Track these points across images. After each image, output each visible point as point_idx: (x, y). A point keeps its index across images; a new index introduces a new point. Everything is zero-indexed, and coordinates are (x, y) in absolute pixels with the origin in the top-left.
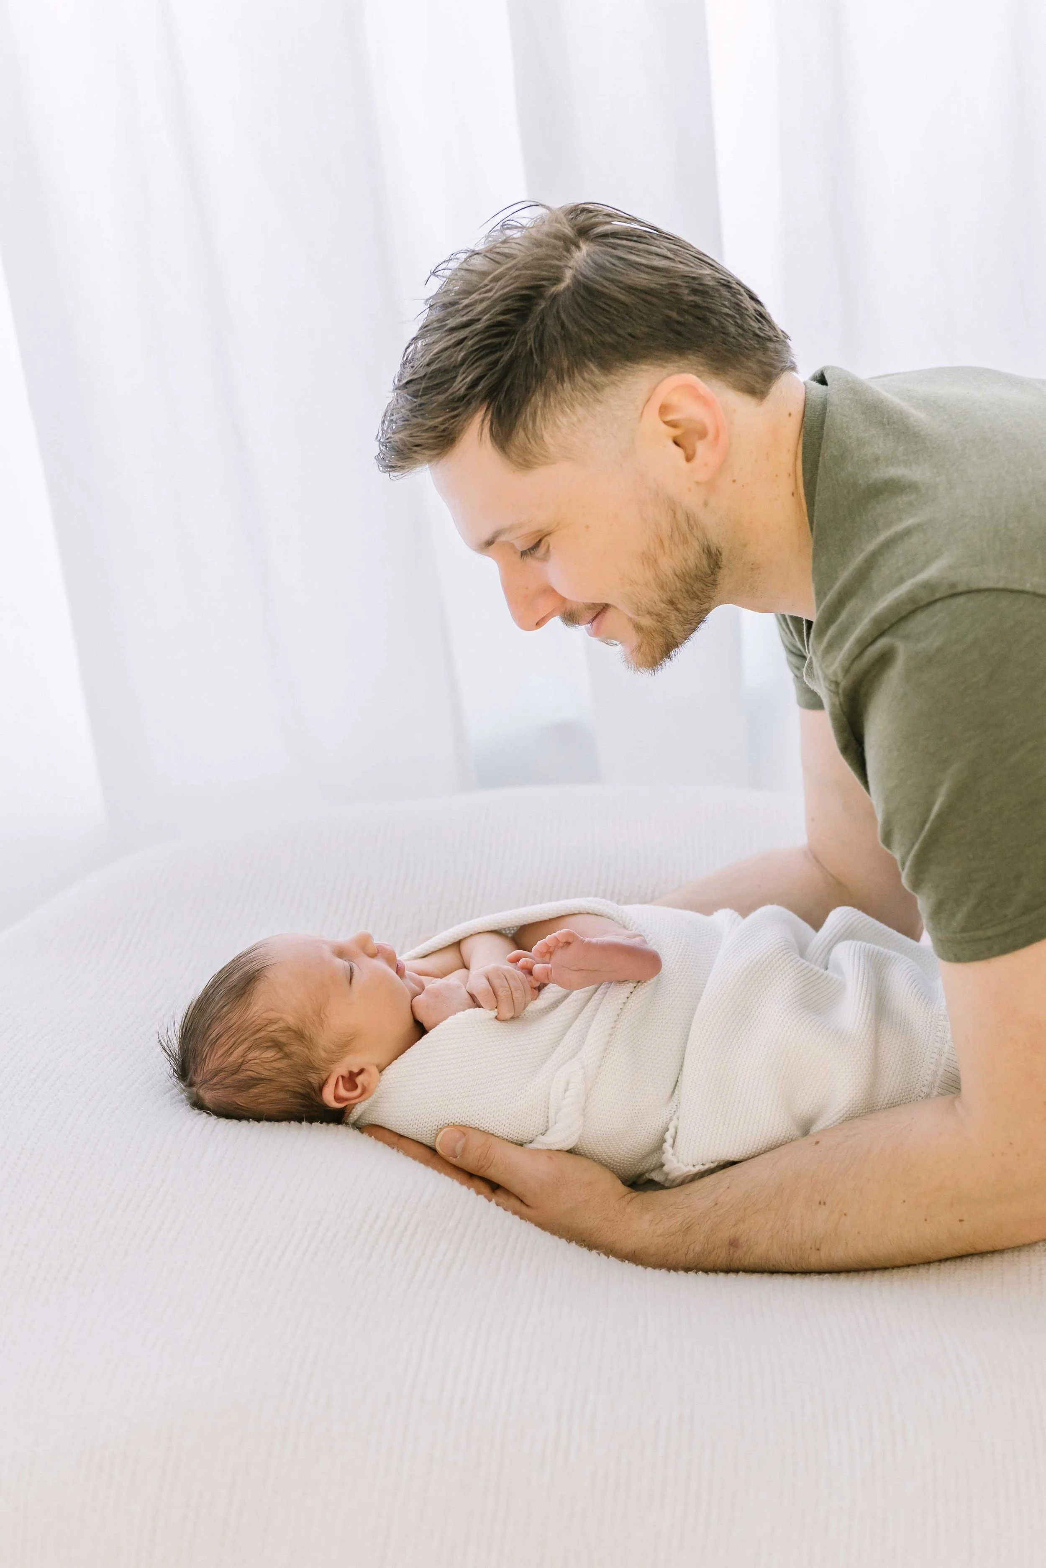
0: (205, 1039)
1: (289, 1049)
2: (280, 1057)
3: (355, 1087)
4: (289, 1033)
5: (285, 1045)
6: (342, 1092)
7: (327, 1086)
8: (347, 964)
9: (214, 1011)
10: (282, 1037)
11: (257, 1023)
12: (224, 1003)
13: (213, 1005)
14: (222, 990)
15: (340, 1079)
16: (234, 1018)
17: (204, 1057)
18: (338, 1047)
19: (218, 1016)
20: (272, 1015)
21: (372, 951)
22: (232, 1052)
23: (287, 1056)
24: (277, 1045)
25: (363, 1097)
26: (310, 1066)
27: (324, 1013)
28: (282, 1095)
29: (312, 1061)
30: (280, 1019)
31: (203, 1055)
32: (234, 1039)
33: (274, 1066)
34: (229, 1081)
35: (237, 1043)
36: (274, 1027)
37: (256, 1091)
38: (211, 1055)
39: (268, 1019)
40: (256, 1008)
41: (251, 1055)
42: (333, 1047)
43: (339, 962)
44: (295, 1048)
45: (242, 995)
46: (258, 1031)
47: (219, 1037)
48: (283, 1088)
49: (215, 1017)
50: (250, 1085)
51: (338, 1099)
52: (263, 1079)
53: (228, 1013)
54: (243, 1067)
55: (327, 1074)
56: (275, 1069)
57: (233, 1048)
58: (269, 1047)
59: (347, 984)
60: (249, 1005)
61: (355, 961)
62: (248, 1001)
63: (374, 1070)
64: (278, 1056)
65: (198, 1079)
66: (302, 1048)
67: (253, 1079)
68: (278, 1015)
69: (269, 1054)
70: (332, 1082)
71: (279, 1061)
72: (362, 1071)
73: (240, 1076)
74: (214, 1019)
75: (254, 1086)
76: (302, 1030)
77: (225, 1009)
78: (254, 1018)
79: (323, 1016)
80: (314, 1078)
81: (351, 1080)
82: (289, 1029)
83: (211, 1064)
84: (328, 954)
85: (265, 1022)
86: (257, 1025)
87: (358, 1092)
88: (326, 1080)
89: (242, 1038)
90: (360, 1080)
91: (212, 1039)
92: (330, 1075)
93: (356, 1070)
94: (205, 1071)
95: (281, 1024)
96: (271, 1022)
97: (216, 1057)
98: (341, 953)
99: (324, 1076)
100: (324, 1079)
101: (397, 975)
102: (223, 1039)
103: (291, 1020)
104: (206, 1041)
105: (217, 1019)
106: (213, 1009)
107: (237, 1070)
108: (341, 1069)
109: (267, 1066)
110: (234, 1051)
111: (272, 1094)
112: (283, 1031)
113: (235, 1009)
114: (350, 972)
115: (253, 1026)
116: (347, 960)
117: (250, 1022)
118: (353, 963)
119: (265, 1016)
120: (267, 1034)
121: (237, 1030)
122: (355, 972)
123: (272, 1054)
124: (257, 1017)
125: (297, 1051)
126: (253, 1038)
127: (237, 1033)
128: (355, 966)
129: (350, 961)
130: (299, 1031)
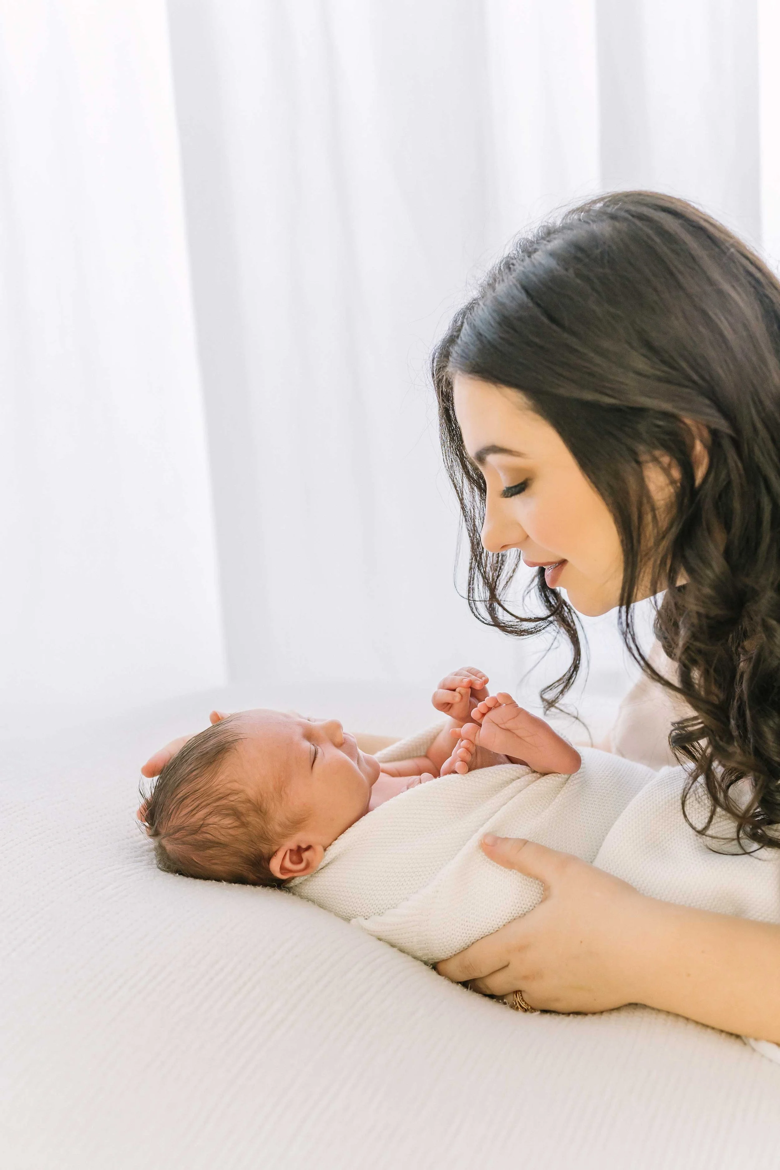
0: (172, 797)
1: (246, 820)
2: (237, 825)
3: (301, 861)
4: (249, 804)
5: (242, 814)
6: (288, 864)
7: (275, 857)
8: (313, 748)
9: (184, 773)
10: (242, 808)
11: (220, 791)
12: (194, 767)
13: (185, 766)
14: (196, 754)
15: (288, 852)
16: (200, 782)
17: (170, 813)
18: (292, 823)
19: (187, 778)
20: (236, 786)
21: (338, 740)
22: (195, 814)
23: (244, 825)
24: (236, 814)
25: (305, 872)
26: (264, 837)
27: (284, 790)
28: (234, 859)
29: (266, 833)
30: (242, 791)
31: (169, 811)
32: (198, 802)
33: (231, 833)
34: (189, 838)
35: (200, 807)
36: (236, 797)
37: (211, 852)
38: (176, 813)
39: (231, 790)
40: (222, 777)
41: (212, 820)
42: (288, 823)
43: (307, 745)
44: (252, 819)
45: (210, 763)
46: (221, 799)
47: (184, 798)
48: (237, 853)
49: (184, 779)
50: (207, 846)
51: (283, 869)
52: (218, 843)
53: (196, 777)
54: (204, 829)
55: (277, 847)
56: (231, 835)
57: (196, 810)
58: (228, 815)
59: (309, 767)
60: (216, 773)
61: (320, 746)
62: (215, 770)
63: (319, 849)
64: (235, 824)
65: (163, 831)
66: (258, 820)
67: (210, 841)
68: (241, 787)
69: (227, 821)
70: (280, 855)
71: (236, 829)
72: (309, 848)
73: (199, 837)
74: (183, 780)
75: (209, 848)
76: (261, 803)
77: (194, 773)
78: (219, 787)
79: (283, 793)
80: (265, 848)
81: (298, 852)
82: (249, 801)
83: (175, 822)
84: (297, 734)
85: (229, 792)
86: (220, 794)
87: (302, 866)
88: (276, 852)
89: (204, 804)
90: (306, 855)
91: (180, 798)
92: (280, 847)
93: (304, 846)
94: (169, 825)
95: (242, 797)
96: (234, 793)
97: (180, 815)
98: (309, 736)
99: (275, 848)
100: (274, 850)
102: (188, 801)
103: (251, 792)
104: (173, 799)
105: (186, 781)
106: (185, 769)
107: (197, 830)
108: (291, 844)
109: (223, 832)
110: (196, 813)
111: (227, 858)
112: (242, 802)
113: (203, 775)
114: (314, 755)
115: (217, 793)
116: (315, 744)
117: (215, 789)
118: (318, 747)
119: (229, 785)
120: (228, 803)
121: (202, 794)
122: (319, 756)
123: (230, 822)
124: (221, 786)
125: (253, 822)
126: (215, 804)
127: (202, 797)
128: (320, 750)
129: (316, 745)
130: (258, 804)
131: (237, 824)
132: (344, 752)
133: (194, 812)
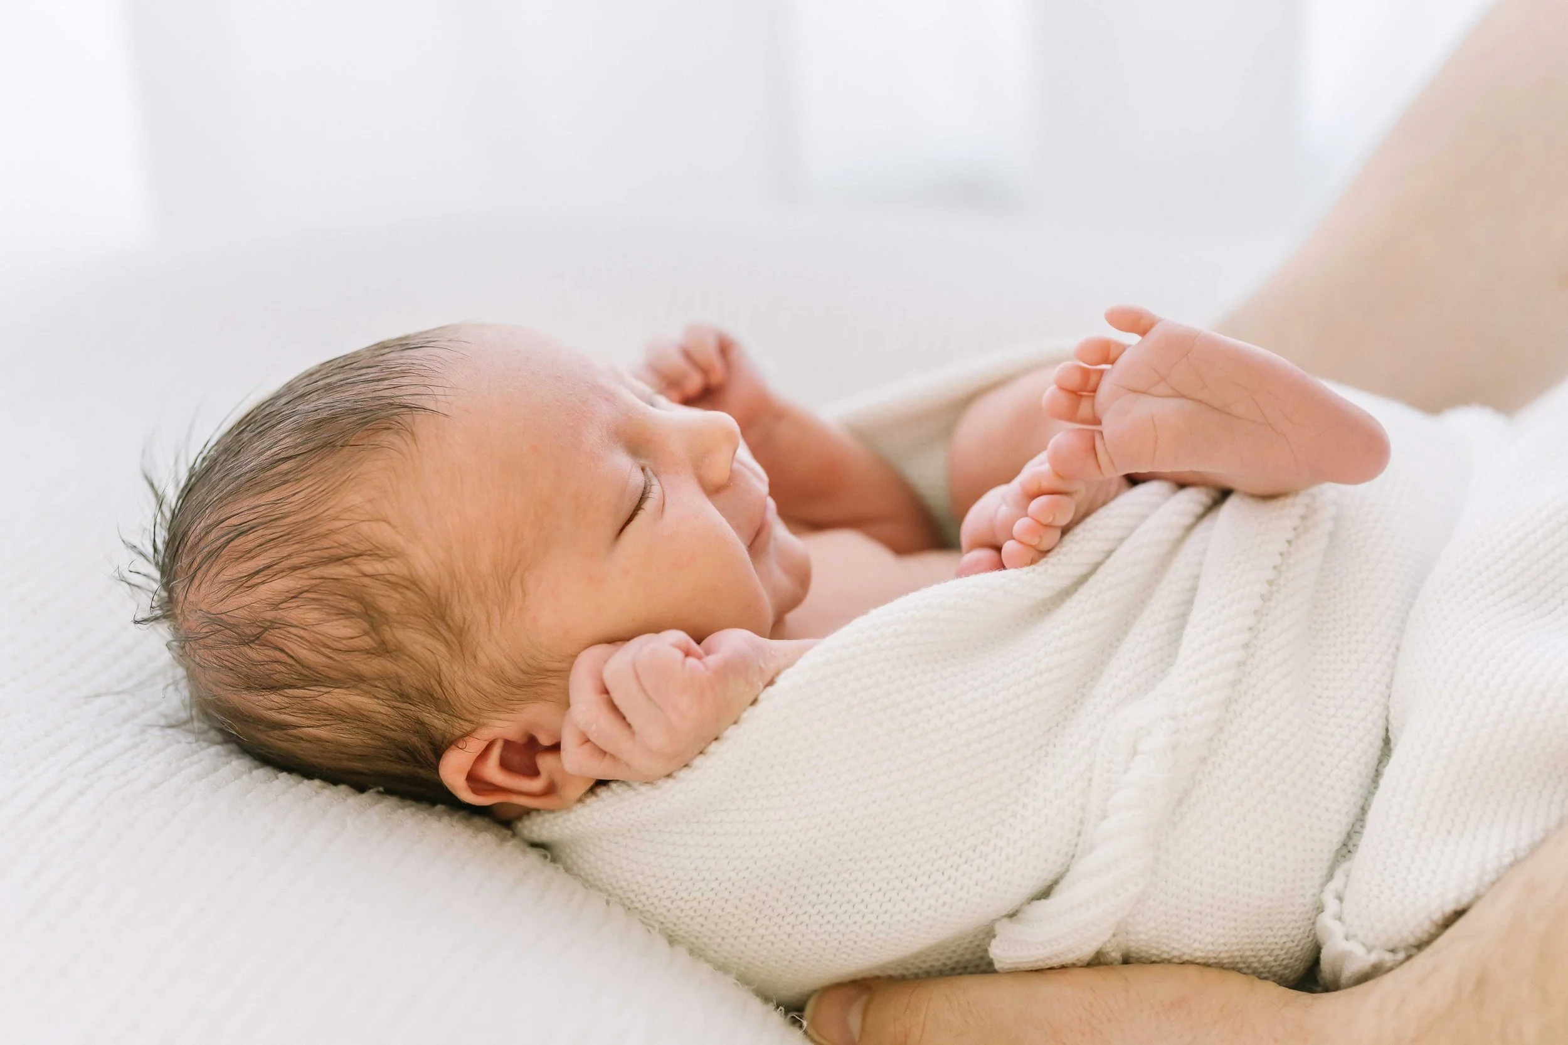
1: (394, 637)
2: (365, 645)
3: (531, 771)
4: (411, 595)
5: (390, 621)
6: (492, 771)
7: (458, 748)
8: (638, 479)
10: (389, 601)
11: (341, 536)
15: (498, 743)
18: (523, 674)
20: (384, 534)
21: (715, 474)
23: (388, 650)
24: (368, 614)
26: (436, 692)
27: (522, 580)
36: (379, 567)
39: (367, 540)
40: (354, 499)
41: (299, 613)
43: (623, 464)
44: (415, 637)
46: (339, 559)
51: (474, 780)
54: (272, 636)
55: (467, 727)
58: (345, 611)
59: (610, 530)
61: (663, 477)
62: (343, 470)
64: (360, 642)
66: (431, 644)
67: (285, 668)
68: (400, 541)
69: (340, 630)
70: (474, 746)
73: (257, 655)
74: (252, 482)
76: (447, 599)
77: (283, 464)
78: (338, 524)
79: (515, 585)
80: (436, 721)
82: (412, 583)
83: (204, 591)
85: (361, 547)
86: (340, 544)
87: (536, 783)
88: (463, 735)
90: (547, 762)
92: (474, 731)
93: (542, 739)
95: (394, 567)
96: (376, 553)
97: (221, 578)
98: (638, 440)
99: (461, 725)
100: (459, 731)
101: (746, 552)
102: (248, 541)
105: (260, 483)
107: (254, 634)
108: (508, 725)
109: (327, 655)
110: (262, 583)
112: (396, 583)
113: (304, 478)
114: (638, 499)
115: (326, 543)
116: (648, 469)
117: (323, 529)
118: (655, 481)
119: (365, 528)
120: (356, 577)
121: (288, 534)
122: (649, 506)
123: (349, 632)
124: (347, 523)
125: (417, 649)
126: (317, 572)
127: (286, 541)
128: (656, 491)
129: (650, 473)
130: (438, 600)
131: (367, 642)
132: (720, 510)
133: (256, 580)
